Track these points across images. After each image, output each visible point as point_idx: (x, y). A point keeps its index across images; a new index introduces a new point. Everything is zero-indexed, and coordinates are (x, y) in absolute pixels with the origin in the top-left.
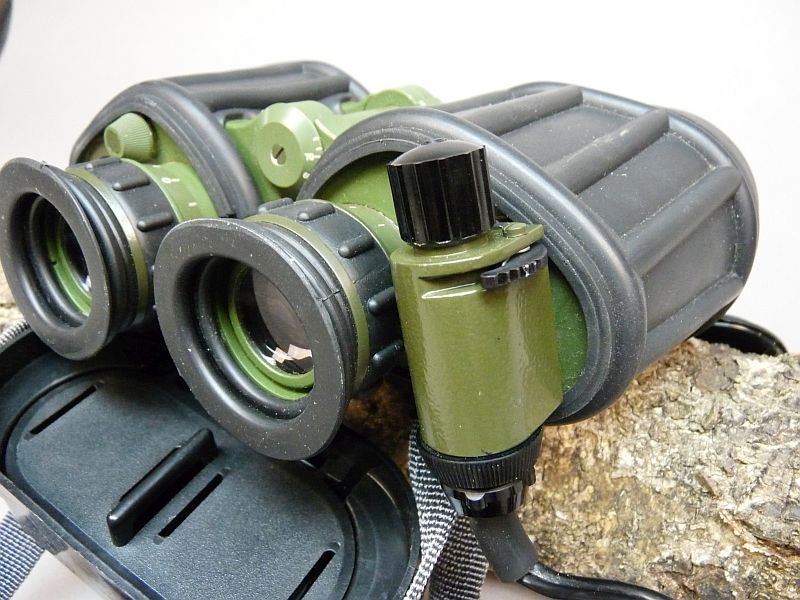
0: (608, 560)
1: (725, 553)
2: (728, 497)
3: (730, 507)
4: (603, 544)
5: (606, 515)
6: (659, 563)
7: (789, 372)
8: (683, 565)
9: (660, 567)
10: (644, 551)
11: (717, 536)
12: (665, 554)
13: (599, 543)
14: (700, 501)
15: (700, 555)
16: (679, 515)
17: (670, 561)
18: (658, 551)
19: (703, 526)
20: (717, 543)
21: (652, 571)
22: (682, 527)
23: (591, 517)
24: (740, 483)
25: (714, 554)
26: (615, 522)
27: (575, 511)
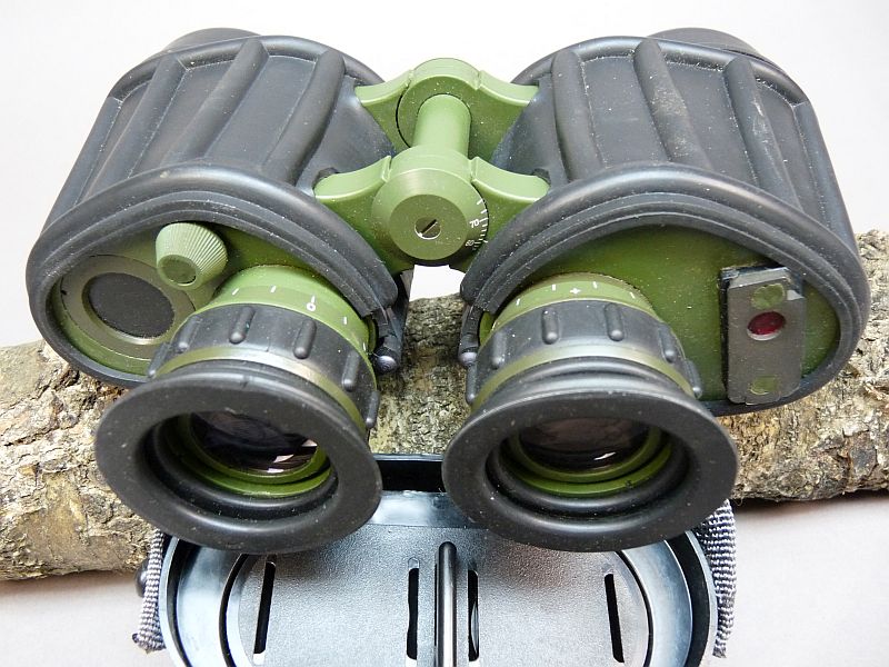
0: (773, 460)
1: (868, 419)
2: (868, 372)
3: (869, 379)
4: (769, 449)
5: (769, 423)
6: (819, 446)
7: (868, 253)
8: (837, 440)
9: (821, 449)
10: (805, 441)
11: (861, 406)
12: (824, 437)
13: (766, 449)
14: (846, 382)
15: (850, 427)
16: (830, 401)
17: (827, 441)
18: (816, 436)
19: (850, 402)
20: (861, 412)
21: (814, 454)
22: (833, 409)
23: (757, 429)
24: (875, 357)
25: (861, 422)
26: (777, 426)
27: (743, 428)
